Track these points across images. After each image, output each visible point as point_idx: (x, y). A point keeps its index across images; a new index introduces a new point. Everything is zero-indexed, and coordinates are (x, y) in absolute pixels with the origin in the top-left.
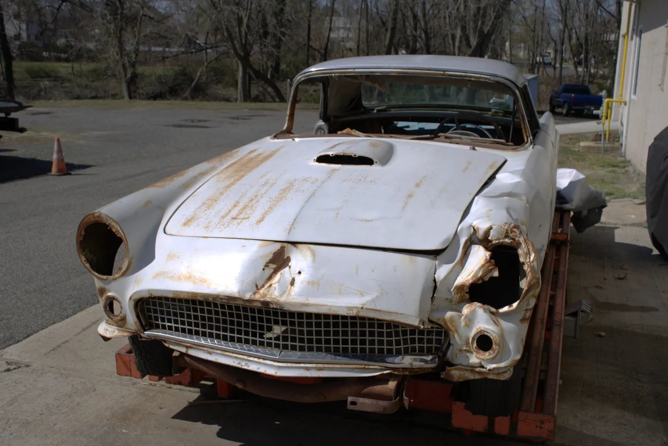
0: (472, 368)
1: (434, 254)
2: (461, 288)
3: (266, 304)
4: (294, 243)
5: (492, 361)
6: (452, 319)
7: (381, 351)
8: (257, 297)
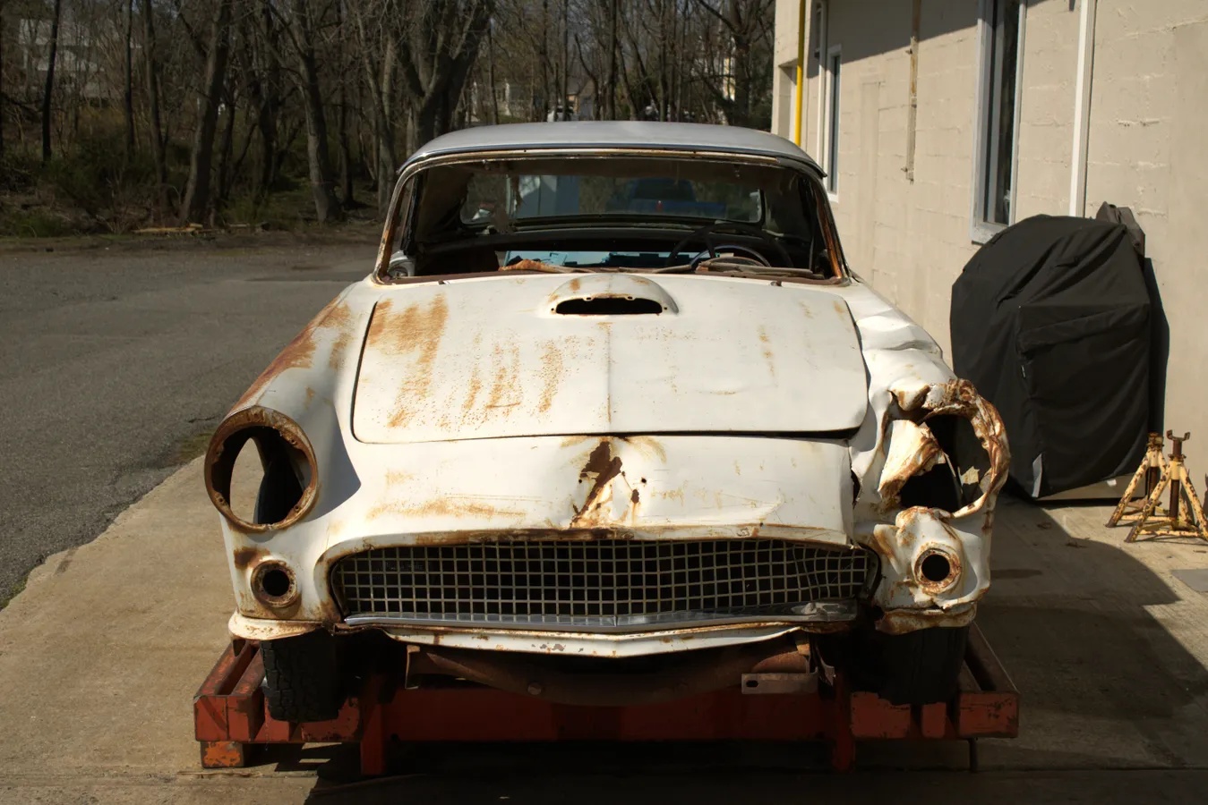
0: (917, 611)
1: (842, 436)
2: (891, 486)
3: (600, 535)
4: (624, 436)
5: (949, 595)
6: (884, 535)
7: (779, 597)
8: (582, 524)
